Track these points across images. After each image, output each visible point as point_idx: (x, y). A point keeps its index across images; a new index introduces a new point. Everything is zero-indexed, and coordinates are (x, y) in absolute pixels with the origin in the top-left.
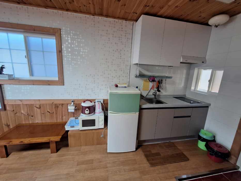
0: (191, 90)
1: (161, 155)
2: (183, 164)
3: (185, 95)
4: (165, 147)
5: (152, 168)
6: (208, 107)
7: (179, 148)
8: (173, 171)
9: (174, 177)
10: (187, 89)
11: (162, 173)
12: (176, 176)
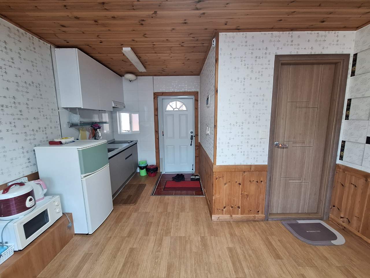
0: (119, 134)
1: (132, 195)
2: (145, 188)
3: (114, 139)
4: (127, 190)
5: (137, 204)
6: (136, 143)
7: (135, 183)
8: (147, 194)
9: (150, 196)
10: (114, 132)
11: (144, 200)
12: (150, 195)
